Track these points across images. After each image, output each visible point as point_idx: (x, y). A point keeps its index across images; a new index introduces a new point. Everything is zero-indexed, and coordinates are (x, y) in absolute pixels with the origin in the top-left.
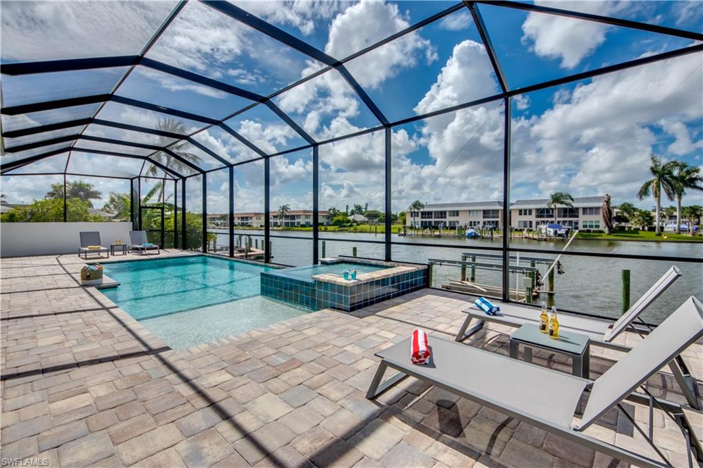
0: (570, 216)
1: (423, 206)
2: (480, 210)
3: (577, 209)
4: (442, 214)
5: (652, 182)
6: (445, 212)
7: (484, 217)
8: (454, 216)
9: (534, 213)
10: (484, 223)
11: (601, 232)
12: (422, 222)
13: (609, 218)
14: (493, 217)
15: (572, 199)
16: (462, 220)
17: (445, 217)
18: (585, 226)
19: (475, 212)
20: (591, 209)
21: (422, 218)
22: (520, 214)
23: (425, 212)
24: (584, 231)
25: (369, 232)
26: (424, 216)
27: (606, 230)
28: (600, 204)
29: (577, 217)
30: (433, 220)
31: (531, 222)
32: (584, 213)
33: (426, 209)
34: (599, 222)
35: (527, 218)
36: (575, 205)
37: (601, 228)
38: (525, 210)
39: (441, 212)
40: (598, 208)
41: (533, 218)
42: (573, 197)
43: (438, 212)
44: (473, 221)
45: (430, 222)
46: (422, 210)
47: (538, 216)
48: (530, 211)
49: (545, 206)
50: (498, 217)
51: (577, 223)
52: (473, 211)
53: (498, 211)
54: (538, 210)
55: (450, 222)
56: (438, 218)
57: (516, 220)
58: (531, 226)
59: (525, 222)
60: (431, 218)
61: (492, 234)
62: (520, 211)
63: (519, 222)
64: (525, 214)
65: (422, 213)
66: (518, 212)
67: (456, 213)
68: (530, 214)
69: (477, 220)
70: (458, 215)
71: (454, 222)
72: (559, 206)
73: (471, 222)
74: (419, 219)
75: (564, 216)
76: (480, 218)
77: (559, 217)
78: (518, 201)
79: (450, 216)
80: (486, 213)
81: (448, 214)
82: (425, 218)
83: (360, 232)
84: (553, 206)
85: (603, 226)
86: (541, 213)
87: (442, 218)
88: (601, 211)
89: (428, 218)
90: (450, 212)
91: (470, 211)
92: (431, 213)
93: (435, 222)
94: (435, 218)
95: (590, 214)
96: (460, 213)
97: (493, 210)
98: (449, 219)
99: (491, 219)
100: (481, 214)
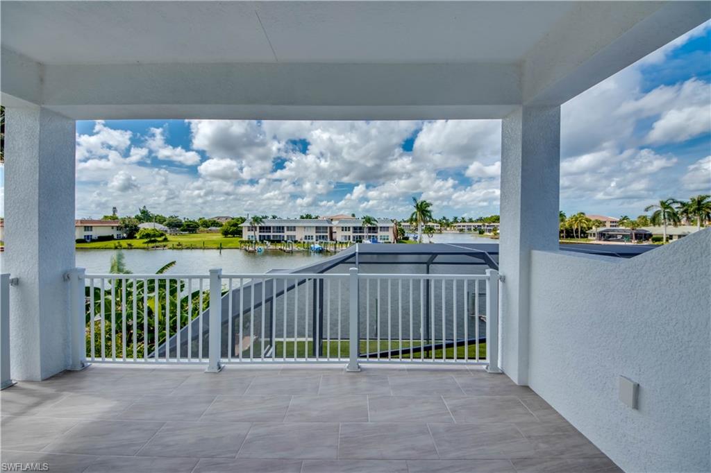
0: (373, 232)
2: (313, 227)
4: (281, 229)
6: (283, 227)
7: (316, 232)
8: (291, 230)
9: (351, 229)
10: (317, 237)
12: (260, 236)
15: (377, 221)
16: (299, 235)
17: (283, 232)
18: (381, 239)
19: (309, 229)
20: (385, 227)
21: (260, 232)
22: (343, 230)
23: (264, 227)
25: (201, 248)
26: (262, 230)
28: (392, 225)
29: (377, 233)
30: (271, 234)
31: (349, 236)
32: (381, 230)
33: (265, 224)
34: (388, 236)
35: (347, 233)
36: (378, 225)
37: (389, 241)
38: (346, 227)
39: (280, 227)
40: (389, 228)
41: (351, 233)
43: (276, 227)
44: (308, 235)
45: (269, 236)
46: (260, 225)
47: (354, 232)
48: (349, 228)
49: (359, 225)
50: (327, 233)
51: (377, 237)
52: (308, 227)
53: (327, 227)
54: (354, 227)
55: (288, 236)
56: (277, 232)
57: (340, 235)
58: (349, 239)
59: (346, 236)
60: (270, 232)
62: (343, 227)
63: (342, 236)
64: (346, 230)
65: (260, 228)
66: (341, 229)
67: (294, 229)
68: (349, 230)
69: (310, 234)
70: (295, 230)
71: (291, 236)
72: (369, 225)
73: (306, 236)
74: (258, 233)
75: (369, 232)
76: (313, 233)
79: (288, 230)
80: (318, 228)
81: (285, 229)
82: (264, 232)
83: (188, 248)
84: (364, 225)
85: (391, 238)
86: (356, 229)
87: (280, 232)
88: (391, 229)
89: (267, 232)
90: (288, 227)
91: (305, 227)
92: (270, 228)
93: (273, 236)
94: (274, 232)
95: (384, 231)
96: (297, 229)
97: (323, 227)
98: (286, 233)
99: (322, 234)
100: (314, 230)
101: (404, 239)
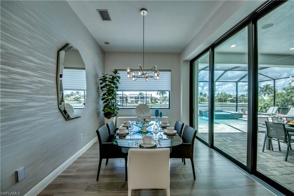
0: (143, 99)
2: (119, 97)
7: (120, 99)
11: (149, 103)
13: (152, 99)
14: (123, 99)
22: (131, 98)
28: (150, 96)
31: (133, 101)
32: (146, 98)
36: (144, 96)
38: (132, 97)
41: (134, 99)
48: (133, 97)
49: (137, 96)
54: (135, 97)
58: (133, 102)
59: (132, 101)
62: (131, 97)
63: (130, 101)
68: (133, 98)
77: (140, 99)
78: (130, 94)
84: (139, 96)
88: (150, 98)
101: (156, 102)
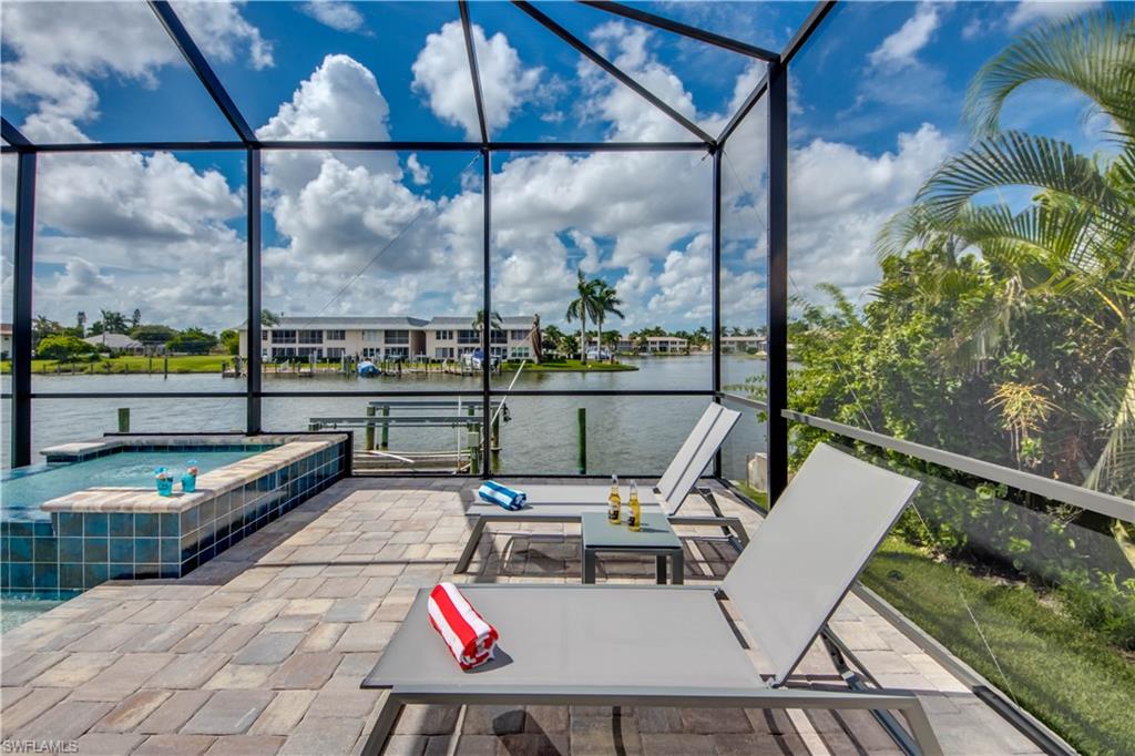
0: (498, 342)
1: (276, 321)
2: (380, 331)
3: (506, 331)
4: (316, 336)
5: (578, 301)
6: (320, 332)
7: (386, 342)
8: (336, 338)
9: (455, 336)
10: (387, 351)
12: (274, 349)
13: (539, 344)
14: (400, 342)
15: (500, 319)
16: (351, 347)
17: (321, 342)
18: (514, 355)
19: (372, 334)
20: (520, 331)
21: (274, 341)
22: (438, 338)
23: (281, 332)
24: (512, 361)
25: (146, 372)
26: (278, 338)
27: (536, 359)
28: (530, 326)
29: (505, 342)
30: (297, 346)
31: (452, 350)
32: (513, 338)
33: (283, 327)
34: (527, 349)
35: (447, 344)
36: (503, 326)
38: (445, 332)
39: (313, 332)
40: (527, 332)
41: (454, 344)
42: (501, 316)
43: (307, 331)
44: (368, 346)
45: (291, 350)
46: (275, 327)
47: (460, 341)
48: (451, 333)
49: (469, 327)
50: (407, 342)
51: (505, 350)
52: (369, 331)
53: (407, 332)
54: (460, 332)
55: (329, 349)
56: (307, 342)
57: (433, 346)
58: (452, 355)
59: (444, 349)
60: (294, 342)
61: (400, 369)
62: (438, 332)
63: (437, 349)
64: (445, 338)
65: (275, 333)
66: (434, 335)
67: (341, 334)
68: (451, 338)
69: (375, 347)
70: (343, 338)
71: (336, 349)
73: (365, 350)
74: (268, 345)
76: (379, 343)
78: (435, 318)
79: (330, 338)
80: (389, 335)
81: (325, 336)
82: (281, 342)
83: (122, 372)
84: (478, 328)
85: (532, 352)
86: (464, 336)
87: (313, 342)
89: (287, 342)
90: (329, 332)
91: (363, 332)
92: (293, 333)
93: (301, 349)
94: (300, 342)
95: (520, 338)
96: (347, 335)
97: (399, 331)
98: (327, 344)
99: (397, 345)
100: (382, 336)
